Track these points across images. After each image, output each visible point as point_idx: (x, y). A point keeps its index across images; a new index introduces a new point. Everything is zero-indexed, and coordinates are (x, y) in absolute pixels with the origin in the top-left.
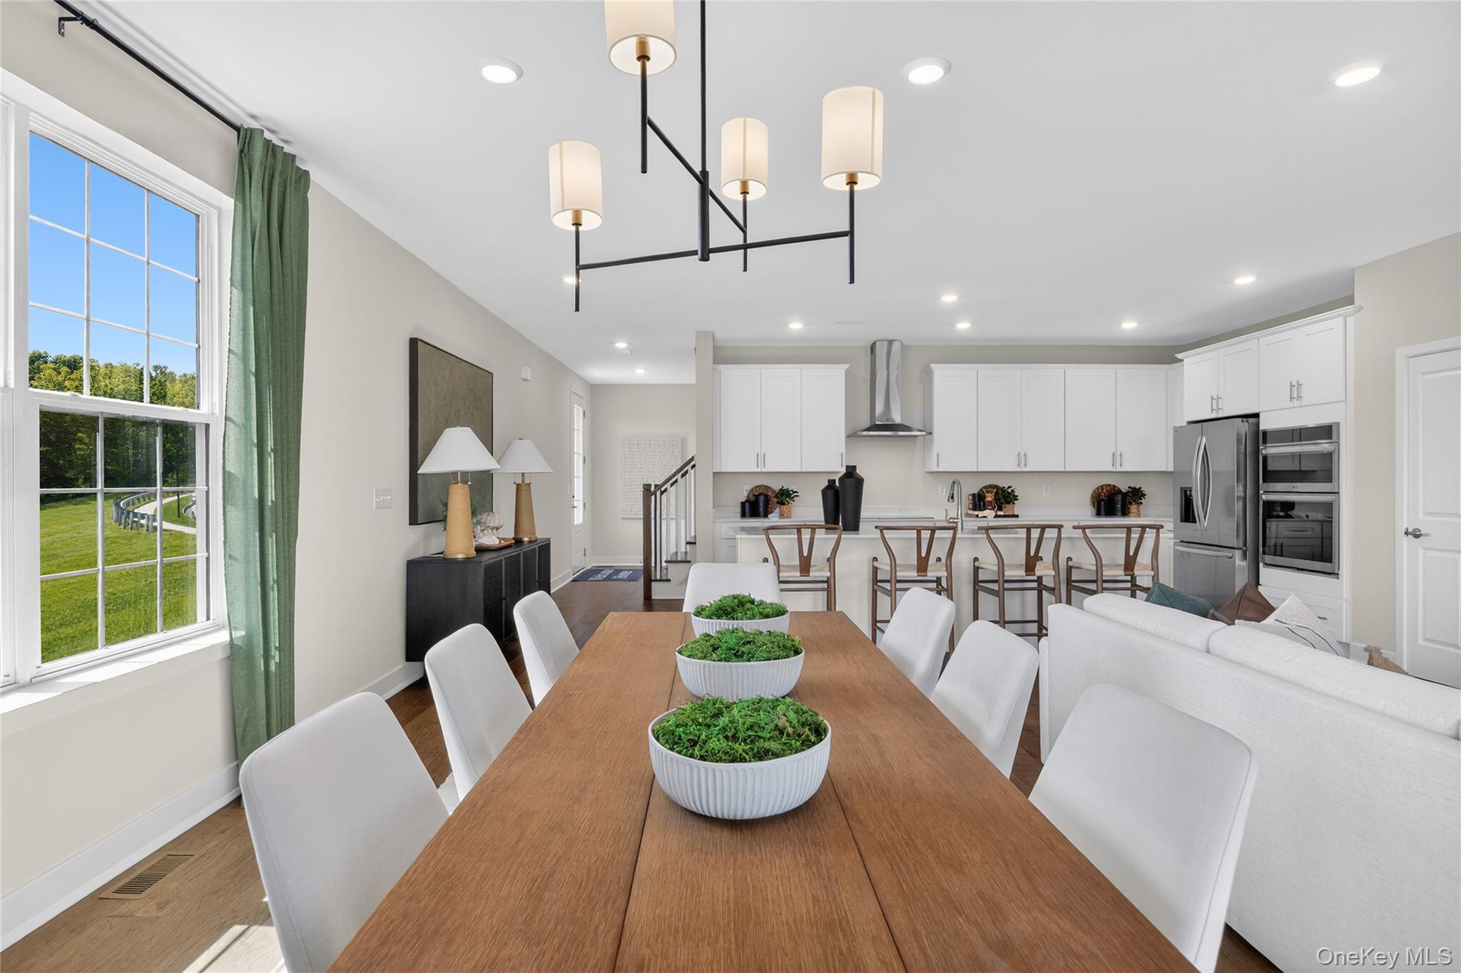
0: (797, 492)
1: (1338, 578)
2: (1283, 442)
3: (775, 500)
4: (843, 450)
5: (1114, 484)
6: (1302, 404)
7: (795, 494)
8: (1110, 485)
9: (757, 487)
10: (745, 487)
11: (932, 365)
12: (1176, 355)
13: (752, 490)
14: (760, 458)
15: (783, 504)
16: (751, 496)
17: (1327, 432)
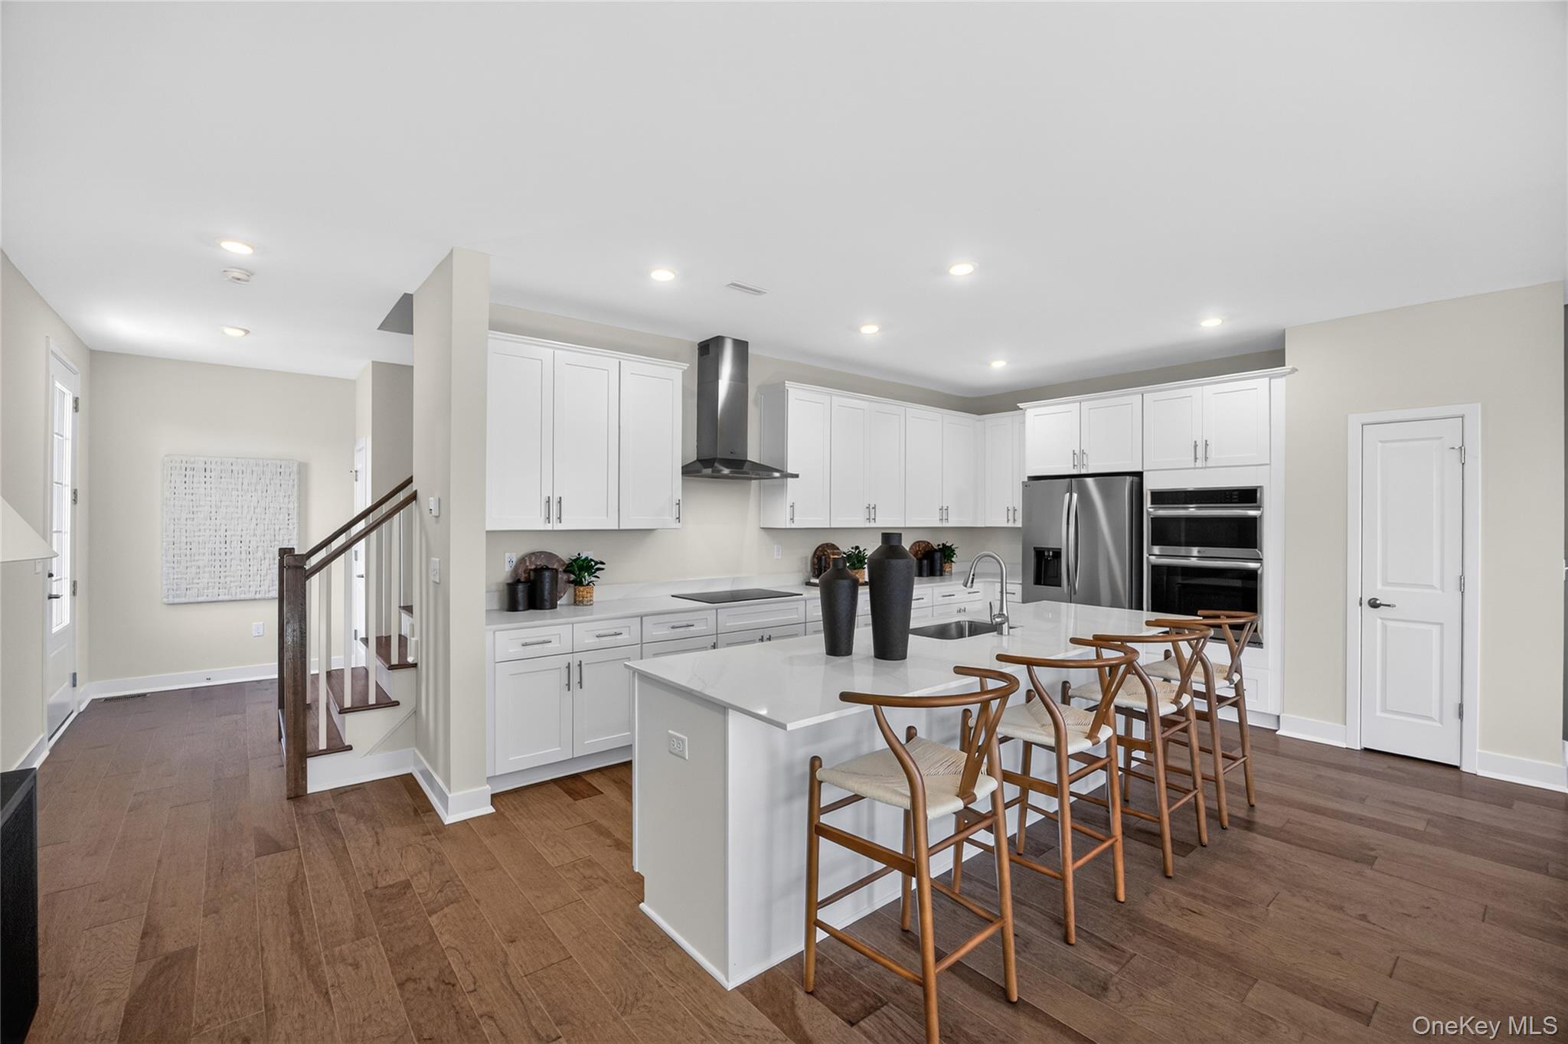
0: (603, 563)
1: (1262, 647)
2: (1168, 504)
3: (565, 577)
4: (679, 495)
5: (929, 541)
6: (1208, 465)
7: (599, 566)
8: (924, 542)
9: (533, 554)
10: (507, 555)
11: (788, 384)
12: (1018, 405)
13: (522, 560)
14: (553, 506)
15: (580, 584)
16: (521, 571)
17: (1249, 496)
